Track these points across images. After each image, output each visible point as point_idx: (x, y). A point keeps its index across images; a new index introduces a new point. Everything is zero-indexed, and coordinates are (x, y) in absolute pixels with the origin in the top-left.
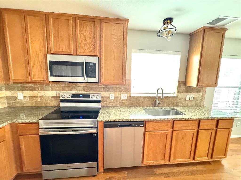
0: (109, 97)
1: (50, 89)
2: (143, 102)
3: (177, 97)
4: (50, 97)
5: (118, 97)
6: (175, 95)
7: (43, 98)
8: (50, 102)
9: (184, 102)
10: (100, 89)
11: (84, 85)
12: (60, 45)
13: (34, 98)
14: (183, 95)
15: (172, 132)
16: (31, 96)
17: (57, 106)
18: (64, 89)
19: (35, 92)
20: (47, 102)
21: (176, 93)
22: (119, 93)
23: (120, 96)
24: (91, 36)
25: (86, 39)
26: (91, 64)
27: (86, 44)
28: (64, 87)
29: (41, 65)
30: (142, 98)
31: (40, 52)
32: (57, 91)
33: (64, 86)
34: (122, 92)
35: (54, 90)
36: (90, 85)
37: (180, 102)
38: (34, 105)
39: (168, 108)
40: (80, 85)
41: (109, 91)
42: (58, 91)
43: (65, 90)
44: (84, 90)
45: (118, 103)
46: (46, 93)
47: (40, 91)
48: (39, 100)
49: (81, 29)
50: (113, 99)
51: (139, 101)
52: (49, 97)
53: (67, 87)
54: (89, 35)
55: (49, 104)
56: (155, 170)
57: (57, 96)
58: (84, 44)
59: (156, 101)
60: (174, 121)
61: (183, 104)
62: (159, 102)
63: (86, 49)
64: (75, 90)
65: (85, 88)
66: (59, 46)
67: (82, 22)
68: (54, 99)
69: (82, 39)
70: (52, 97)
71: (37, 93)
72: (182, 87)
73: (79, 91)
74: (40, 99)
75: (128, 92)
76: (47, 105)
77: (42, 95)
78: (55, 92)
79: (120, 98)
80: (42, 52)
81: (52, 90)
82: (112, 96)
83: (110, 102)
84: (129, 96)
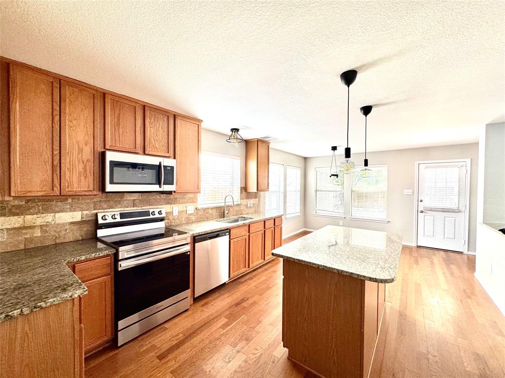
0: (172, 213)
1: (68, 208)
2: (211, 214)
3: (241, 204)
4: (66, 223)
5: (182, 212)
6: (239, 203)
7: (48, 229)
8: (65, 234)
9: (246, 210)
10: (159, 202)
11: (135, 197)
12: (121, 137)
13: (24, 231)
14: (245, 202)
15: (249, 235)
16: (16, 226)
17: (82, 240)
18: (98, 206)
19: (29, 217)
20: (59, 235)
21: (239, 200)
22: (184, 205)
23: (185, 209)
24: (164, 132)
25: (157, 135)
26: (168, 168)
27: (157, 140)
28: (98, 203)
29: (86, 166)
30: (210, 210)
31: (86, 145)
32: (83, 210)
33: (98, 200)
34: (188, 204)
35: (78, 209)
36: (145, 196)
37: (243, 210)
38: (22, 247)
39: (236, 217)
40: (128, 197)
41: (171, 204)
42: (87, 210)
43: (101, 208)
44: (134, 205)
45: (184, 219)
46: (56, 217)
47: (42, 213)
48: (38, 233)
49: (152, 121)
50: (177, 214)
51: (207, 213)
52: (64, 225)
53: (105, 202)
54: (161, 131)
55: (65, 238)
56: (240, 280)
57: (83, 219)
58: (154, 141)
59: (224, 211)
60: (249, 225)
61: (245, 211)
62: (227, 212)
63: (156, 148)
64: (119, 206)
65: (137, 201)
66: (119, 140)
67: (153, 114)
68: (75, 228)
69: (152, 134)
70: (72, 223)
71: (33, 219)
72: (244, 193)
73: (127, 207)
74: (41, 231)
75: (195, 202)
76: (58, 241)
77: (48, 222)
78: (80, 213)
79: (185, 211)
80: (88, 145)
81: (72, 209)
82: (175, 210)
83: (173, 219)
84: (196, 209)
